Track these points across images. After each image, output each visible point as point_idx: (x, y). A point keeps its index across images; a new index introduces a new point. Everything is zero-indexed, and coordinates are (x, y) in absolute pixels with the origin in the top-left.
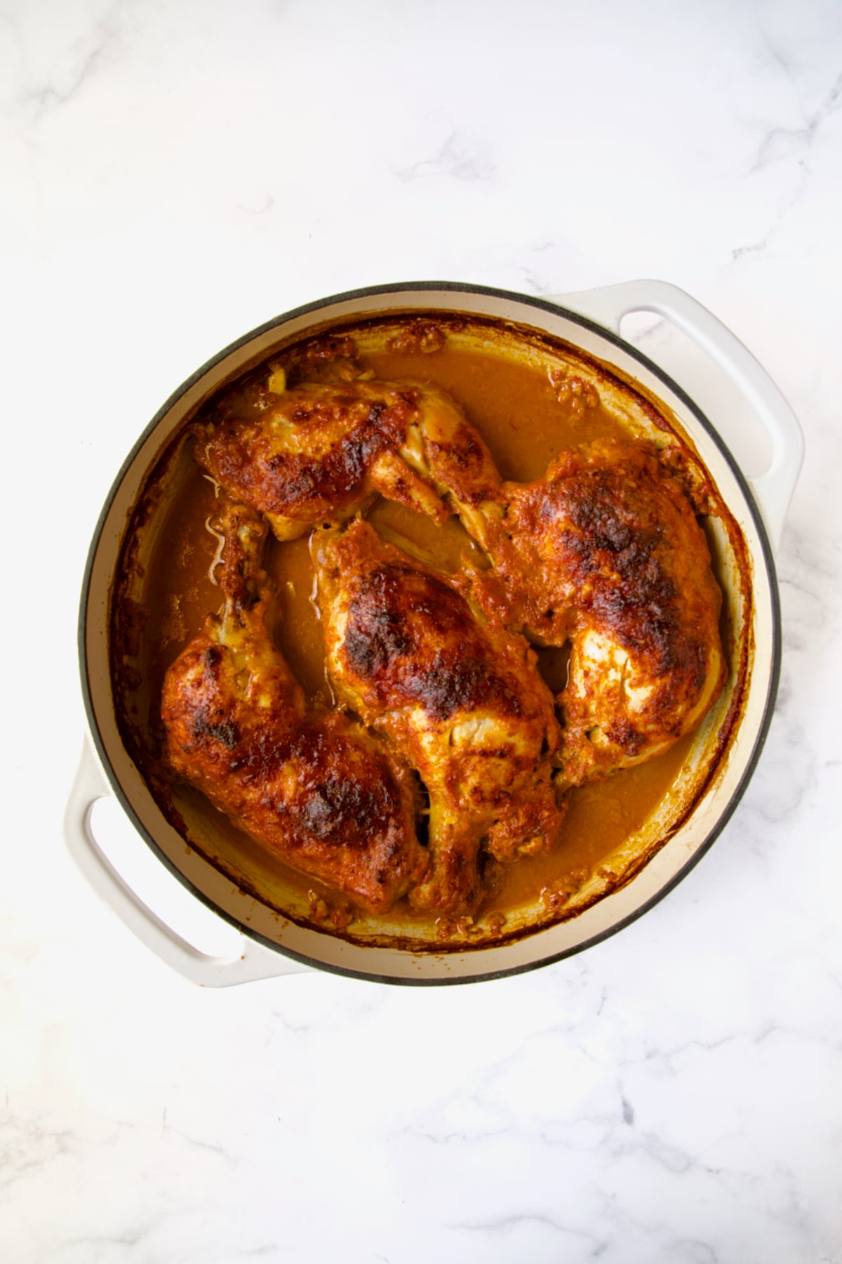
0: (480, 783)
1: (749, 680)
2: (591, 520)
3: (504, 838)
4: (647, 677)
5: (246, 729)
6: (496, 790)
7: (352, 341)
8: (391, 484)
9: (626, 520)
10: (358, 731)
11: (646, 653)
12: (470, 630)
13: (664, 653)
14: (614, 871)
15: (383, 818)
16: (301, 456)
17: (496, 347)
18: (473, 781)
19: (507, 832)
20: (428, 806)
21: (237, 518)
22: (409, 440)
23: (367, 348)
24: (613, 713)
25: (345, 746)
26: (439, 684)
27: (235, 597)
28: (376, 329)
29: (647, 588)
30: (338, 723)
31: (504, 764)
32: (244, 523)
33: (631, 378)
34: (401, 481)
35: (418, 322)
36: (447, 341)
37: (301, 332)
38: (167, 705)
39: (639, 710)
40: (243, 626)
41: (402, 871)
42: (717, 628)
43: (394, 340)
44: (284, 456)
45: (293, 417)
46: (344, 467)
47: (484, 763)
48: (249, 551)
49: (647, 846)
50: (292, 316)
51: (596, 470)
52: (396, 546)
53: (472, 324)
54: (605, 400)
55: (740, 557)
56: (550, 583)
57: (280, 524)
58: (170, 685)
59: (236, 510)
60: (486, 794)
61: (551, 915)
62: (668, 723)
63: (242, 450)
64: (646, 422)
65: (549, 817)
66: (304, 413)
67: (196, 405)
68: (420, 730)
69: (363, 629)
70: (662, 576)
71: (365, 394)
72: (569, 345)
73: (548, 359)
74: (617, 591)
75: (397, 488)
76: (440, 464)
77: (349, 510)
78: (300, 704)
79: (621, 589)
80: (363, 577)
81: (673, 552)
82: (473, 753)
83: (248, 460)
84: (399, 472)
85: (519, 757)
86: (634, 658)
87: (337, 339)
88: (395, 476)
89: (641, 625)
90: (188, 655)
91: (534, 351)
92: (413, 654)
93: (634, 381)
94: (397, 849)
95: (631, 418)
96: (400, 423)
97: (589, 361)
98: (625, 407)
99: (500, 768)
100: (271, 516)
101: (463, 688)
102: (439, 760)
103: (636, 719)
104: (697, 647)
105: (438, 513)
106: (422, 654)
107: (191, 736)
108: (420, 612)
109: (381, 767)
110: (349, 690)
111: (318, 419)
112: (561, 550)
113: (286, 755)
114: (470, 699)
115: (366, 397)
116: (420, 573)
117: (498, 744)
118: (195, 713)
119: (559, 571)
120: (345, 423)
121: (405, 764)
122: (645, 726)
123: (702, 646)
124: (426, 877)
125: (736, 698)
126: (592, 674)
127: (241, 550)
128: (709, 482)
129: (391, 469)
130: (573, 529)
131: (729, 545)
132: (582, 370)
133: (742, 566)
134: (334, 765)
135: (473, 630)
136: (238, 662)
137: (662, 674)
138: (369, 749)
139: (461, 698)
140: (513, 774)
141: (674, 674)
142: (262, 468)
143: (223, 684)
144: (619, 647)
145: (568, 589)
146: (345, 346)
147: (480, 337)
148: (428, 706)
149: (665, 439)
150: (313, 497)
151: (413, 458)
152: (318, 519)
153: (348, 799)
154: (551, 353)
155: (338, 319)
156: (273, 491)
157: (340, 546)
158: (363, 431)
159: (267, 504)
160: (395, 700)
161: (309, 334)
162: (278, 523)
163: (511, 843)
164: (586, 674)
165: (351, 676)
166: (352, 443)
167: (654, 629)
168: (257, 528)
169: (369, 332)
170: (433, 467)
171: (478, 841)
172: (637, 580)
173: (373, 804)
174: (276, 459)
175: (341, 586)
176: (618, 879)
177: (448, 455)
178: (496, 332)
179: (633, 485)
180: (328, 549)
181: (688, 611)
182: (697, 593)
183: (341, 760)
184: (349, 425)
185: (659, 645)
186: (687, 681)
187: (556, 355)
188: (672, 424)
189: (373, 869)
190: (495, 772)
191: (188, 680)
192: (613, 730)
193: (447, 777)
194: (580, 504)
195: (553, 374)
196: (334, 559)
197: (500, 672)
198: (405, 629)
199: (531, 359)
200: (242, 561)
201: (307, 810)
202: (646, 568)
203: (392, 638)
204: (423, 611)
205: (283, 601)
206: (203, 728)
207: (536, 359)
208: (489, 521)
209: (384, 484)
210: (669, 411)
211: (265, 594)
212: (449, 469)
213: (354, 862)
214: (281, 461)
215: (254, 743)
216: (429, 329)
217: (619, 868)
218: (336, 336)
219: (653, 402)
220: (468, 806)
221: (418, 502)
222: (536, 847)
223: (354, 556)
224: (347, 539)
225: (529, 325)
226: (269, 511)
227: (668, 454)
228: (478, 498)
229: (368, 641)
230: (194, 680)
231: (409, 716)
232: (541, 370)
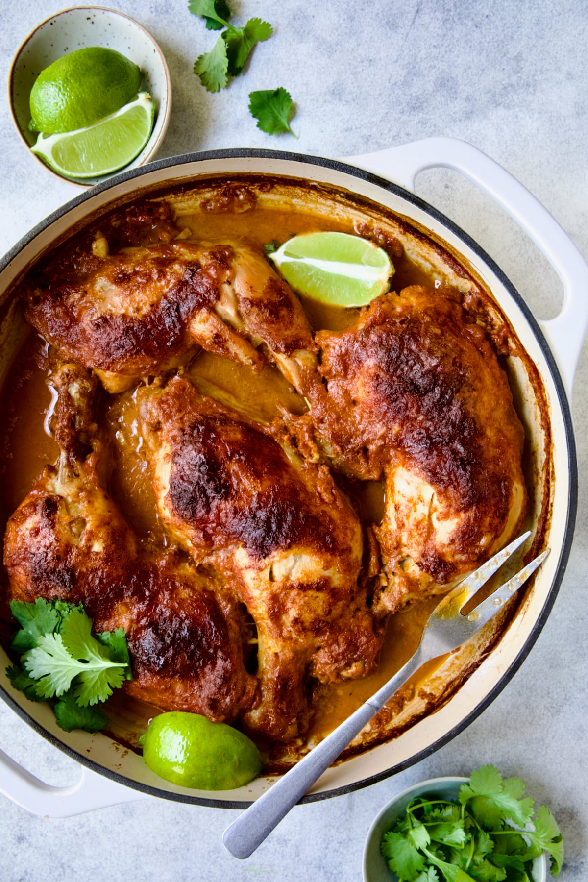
0: (300, 615)
1: (551, 510)
2: (399, 366)
3: (327, 664)
4: (452, 510)
5: (81, 573)
6: (317, 620)
7: (168, 204)
8: (208, 338)
9: (430, 365)
10: (187, 570)
11: (451, 489)
12: (284, 473)
13: (467, 488)
14: (433, 692)
15: (211, 651)
16: (124, 316)
17: (304, 204)
18: (293, 613)
19: (329, 659)
20: (255, 636)
21: (67, 375)
22: (223, 298)
23: (183, 209)
24: (423, 543)
25: (175, 584)
26: (257, 525)
27: (68, 450)
28: (190, 192)
29: (450, 428)
30: (168, 563)
31: (322, 596)
32: (74, 380)
33: (429, 231)
34: (217, 336)
35: (228, 185)
36: (258, 199)
37: (117, 199)
38: (8, 553)
39: (446, 541)
40: (78, 476)
41: (231, 700)
42: (519, 462)
43: (208, 201)
44: (108, 317)
45: (115, 280)
46: (164, 325)
47: (302, 596)
48: (79, 406)
49: (463, 668)
50: (107, 186)
51: (403, 318)
52: (213, 399)
53: (279, 184)
54: (409, 250)
55: (538, 394)
56: (363, 422)
57: (108, 379)
58: (10, 535)
59: (65, 369)
60: (307, 624)
61: (375, 736)
62: (473, 553)
63: (68, 313)
64: (447, 270)
65: (367, 643)
66: (125, 275)
67: (22, 272)
68: (243, 567)
69: (185, 478)
70: (465, 416)
71: (181, 255)
72: (370, 201)
73: (352, 214)
74: (423, 431)
75: (215, 342)
76: (253, 318)
77: (172, 362)
78: (132, 548)
79: (427, 430)
80: (182, 430)
81: (475, 393)
82: (292, 587)
83: (75, 321)
84: (215, 327)
85: (335, 588)
86: (440, 493)
87: (153, 203)
88: (212, 332)
89: (445, 463)
90: (26, 506)
91: (339, 207)
92: (232, 500)
93: (432, 233)
94: (227, 678)
95: (433, 265)
96: (214, 282)
97: (391, 215)
98: (427, 256)
99: (318, 599)
100: (99, 372)
101: (279, 527)
102: (261, 594)
103: (444, 550)
104: (500, 481)
105: (254, 363)
106: (241, 498)
107: (31, 581)
108: (236, 460)
109: (209, 602)
110: (178, 533)
111: (137, 281)
112: (372, 394)
113: (119, 596)
114: (286, 538)
115: (181, 258)
116: (236, 422)
117: (315, 579)
118: (34, 559)
119: (371, 412)
120: (163, 283)
121: (230, 599)
122: (453, 556)
123: (505, 480)
124: (255, 703)
125: (540, 527)
126: (402, 508)
127: (73, 405)
128: (507, 324)
129: (207, 325)
130: (382, 374)
131: (529, 383)
132: (385, 223)
133: (541, 403)
134: (165, 602)
135: (287, 472)
136: (72, 511)
137: (466, 508)
138: (197, 587)
139: (278, 537)
140: (330, 605)
141: (477, 507)
142: (87, 328)
143: (59, 532)
144: (426, 483)
145: (380, 429)
146: (161, 210)
147: (288, 196)
148: (248, 546)
149: (465, 285)
150: (137, 353)
151: (227, 313)
152: (143, 373)
153: (178, 634)
154: (356, 209)
155: (152, 186)
156: (100, 350)
157: (161, 402)
158: (179, 291)
159: (94, 361)
160: (220, 541)
161: (125, 201)
162: (106, 378)
163: (333, 668)
164: (397, 508)
165: (177, 521)
166: (170, 302)
167: (458, 467)
168: (87, 384)
169: (183, 196)
170: (247, 321)
171: (303, 667)
172: (441, 421)
173: (202, 638)
174: (100, 320)
175: (164, 438)
176: (436, 700)
177: (260, 309)
178: (302, 191)
179: (438, 331)
180: (150, 405)
181: (491, 449)
182: (500, 431)
183: (171, 598)
184: (167, 285)
185: (462, 482)
186: (491, 514)
187: (360, 210)
188: (470, 272)
189: (204, 698)
190: (313, 605)
191: (27, 529)
192: (423, 560)
193: (269, 609)
194: (388, 351)
195: (358, 227)
196: (155, 414)
197: (314, 511)
198: (224, 476)
199: (337, 214)
200: (74, 416)
201: (140, 646)
202: (450, 410)
203: (212, 485)
204: (240, 458)
205: (113, 450)
206: (42, 573)
207: (342, 214)
208: (302, 368)
209: (202, 339)
210: (465, 260)
211: (96, 445)
212: (261, 323)
213: (186, 692)
214: (105, 321)
215: (89, 585)
216: (240, 191)
217: (437, 688)
218: (151, 201)
219: (451, 252)
220: (291, 636)
221: (235, 353)
222: (356, 671)
223: (174, 410)
224: (167, 394)
225: (331, 185)
226: (97, 368)
227: (469, 299)
228: (292, 347)
229: (191, 488)
230: (32, 529)
231: (233, 554)
232: (347, 224)
